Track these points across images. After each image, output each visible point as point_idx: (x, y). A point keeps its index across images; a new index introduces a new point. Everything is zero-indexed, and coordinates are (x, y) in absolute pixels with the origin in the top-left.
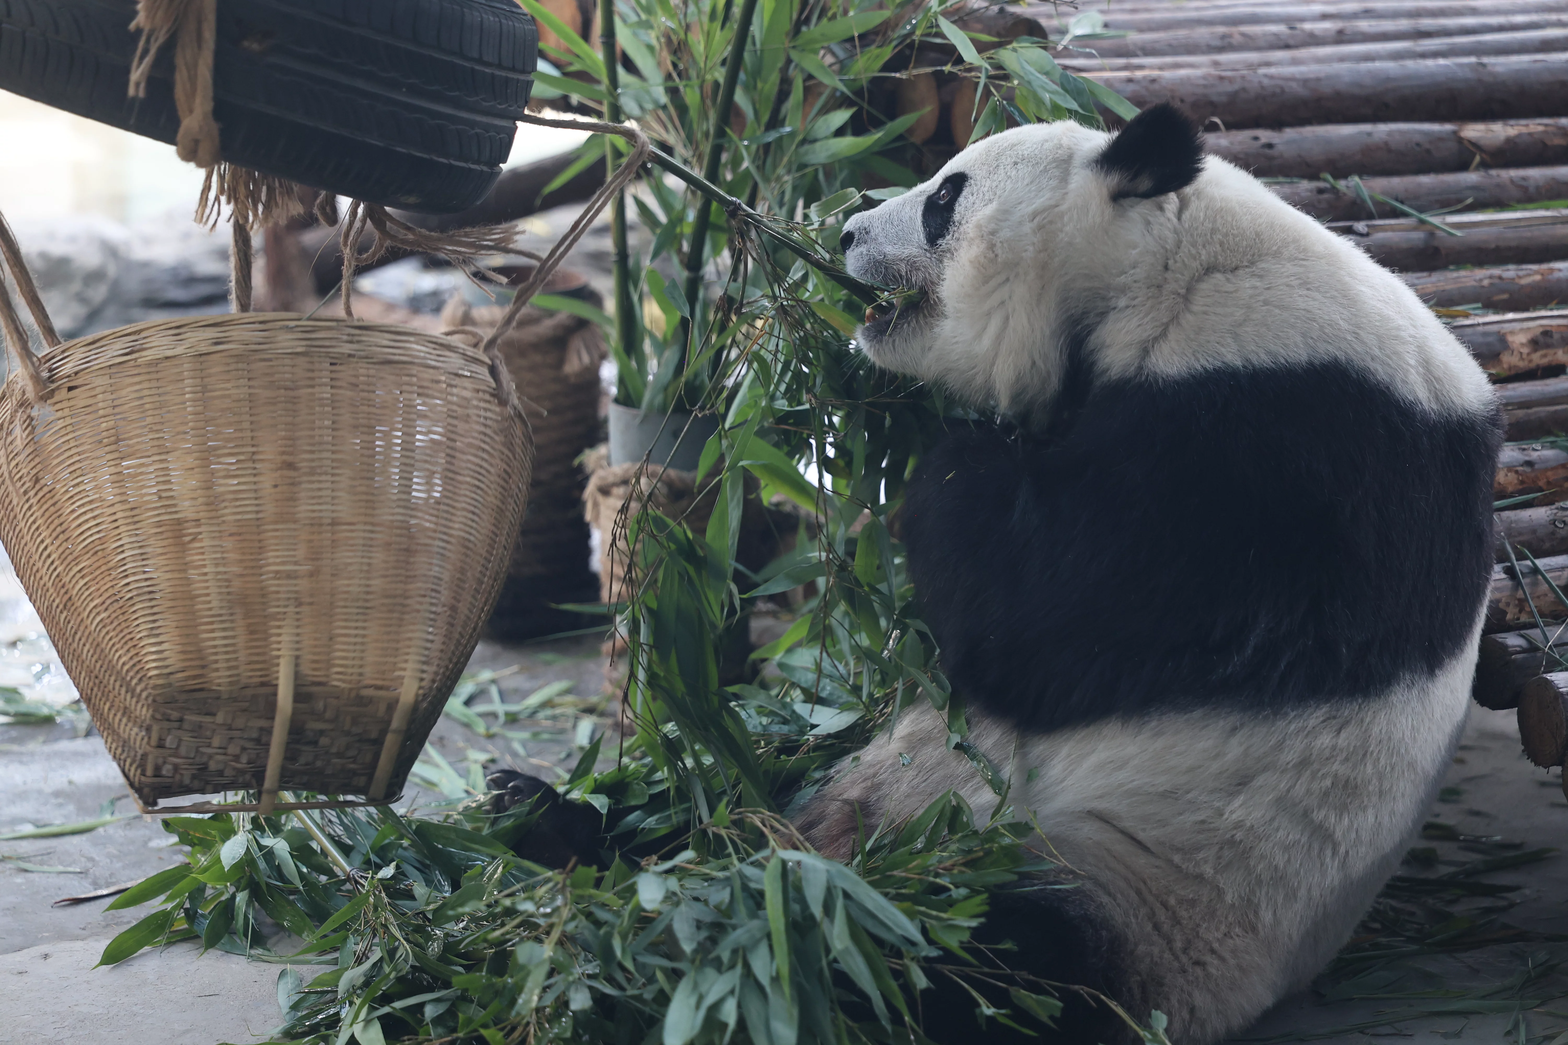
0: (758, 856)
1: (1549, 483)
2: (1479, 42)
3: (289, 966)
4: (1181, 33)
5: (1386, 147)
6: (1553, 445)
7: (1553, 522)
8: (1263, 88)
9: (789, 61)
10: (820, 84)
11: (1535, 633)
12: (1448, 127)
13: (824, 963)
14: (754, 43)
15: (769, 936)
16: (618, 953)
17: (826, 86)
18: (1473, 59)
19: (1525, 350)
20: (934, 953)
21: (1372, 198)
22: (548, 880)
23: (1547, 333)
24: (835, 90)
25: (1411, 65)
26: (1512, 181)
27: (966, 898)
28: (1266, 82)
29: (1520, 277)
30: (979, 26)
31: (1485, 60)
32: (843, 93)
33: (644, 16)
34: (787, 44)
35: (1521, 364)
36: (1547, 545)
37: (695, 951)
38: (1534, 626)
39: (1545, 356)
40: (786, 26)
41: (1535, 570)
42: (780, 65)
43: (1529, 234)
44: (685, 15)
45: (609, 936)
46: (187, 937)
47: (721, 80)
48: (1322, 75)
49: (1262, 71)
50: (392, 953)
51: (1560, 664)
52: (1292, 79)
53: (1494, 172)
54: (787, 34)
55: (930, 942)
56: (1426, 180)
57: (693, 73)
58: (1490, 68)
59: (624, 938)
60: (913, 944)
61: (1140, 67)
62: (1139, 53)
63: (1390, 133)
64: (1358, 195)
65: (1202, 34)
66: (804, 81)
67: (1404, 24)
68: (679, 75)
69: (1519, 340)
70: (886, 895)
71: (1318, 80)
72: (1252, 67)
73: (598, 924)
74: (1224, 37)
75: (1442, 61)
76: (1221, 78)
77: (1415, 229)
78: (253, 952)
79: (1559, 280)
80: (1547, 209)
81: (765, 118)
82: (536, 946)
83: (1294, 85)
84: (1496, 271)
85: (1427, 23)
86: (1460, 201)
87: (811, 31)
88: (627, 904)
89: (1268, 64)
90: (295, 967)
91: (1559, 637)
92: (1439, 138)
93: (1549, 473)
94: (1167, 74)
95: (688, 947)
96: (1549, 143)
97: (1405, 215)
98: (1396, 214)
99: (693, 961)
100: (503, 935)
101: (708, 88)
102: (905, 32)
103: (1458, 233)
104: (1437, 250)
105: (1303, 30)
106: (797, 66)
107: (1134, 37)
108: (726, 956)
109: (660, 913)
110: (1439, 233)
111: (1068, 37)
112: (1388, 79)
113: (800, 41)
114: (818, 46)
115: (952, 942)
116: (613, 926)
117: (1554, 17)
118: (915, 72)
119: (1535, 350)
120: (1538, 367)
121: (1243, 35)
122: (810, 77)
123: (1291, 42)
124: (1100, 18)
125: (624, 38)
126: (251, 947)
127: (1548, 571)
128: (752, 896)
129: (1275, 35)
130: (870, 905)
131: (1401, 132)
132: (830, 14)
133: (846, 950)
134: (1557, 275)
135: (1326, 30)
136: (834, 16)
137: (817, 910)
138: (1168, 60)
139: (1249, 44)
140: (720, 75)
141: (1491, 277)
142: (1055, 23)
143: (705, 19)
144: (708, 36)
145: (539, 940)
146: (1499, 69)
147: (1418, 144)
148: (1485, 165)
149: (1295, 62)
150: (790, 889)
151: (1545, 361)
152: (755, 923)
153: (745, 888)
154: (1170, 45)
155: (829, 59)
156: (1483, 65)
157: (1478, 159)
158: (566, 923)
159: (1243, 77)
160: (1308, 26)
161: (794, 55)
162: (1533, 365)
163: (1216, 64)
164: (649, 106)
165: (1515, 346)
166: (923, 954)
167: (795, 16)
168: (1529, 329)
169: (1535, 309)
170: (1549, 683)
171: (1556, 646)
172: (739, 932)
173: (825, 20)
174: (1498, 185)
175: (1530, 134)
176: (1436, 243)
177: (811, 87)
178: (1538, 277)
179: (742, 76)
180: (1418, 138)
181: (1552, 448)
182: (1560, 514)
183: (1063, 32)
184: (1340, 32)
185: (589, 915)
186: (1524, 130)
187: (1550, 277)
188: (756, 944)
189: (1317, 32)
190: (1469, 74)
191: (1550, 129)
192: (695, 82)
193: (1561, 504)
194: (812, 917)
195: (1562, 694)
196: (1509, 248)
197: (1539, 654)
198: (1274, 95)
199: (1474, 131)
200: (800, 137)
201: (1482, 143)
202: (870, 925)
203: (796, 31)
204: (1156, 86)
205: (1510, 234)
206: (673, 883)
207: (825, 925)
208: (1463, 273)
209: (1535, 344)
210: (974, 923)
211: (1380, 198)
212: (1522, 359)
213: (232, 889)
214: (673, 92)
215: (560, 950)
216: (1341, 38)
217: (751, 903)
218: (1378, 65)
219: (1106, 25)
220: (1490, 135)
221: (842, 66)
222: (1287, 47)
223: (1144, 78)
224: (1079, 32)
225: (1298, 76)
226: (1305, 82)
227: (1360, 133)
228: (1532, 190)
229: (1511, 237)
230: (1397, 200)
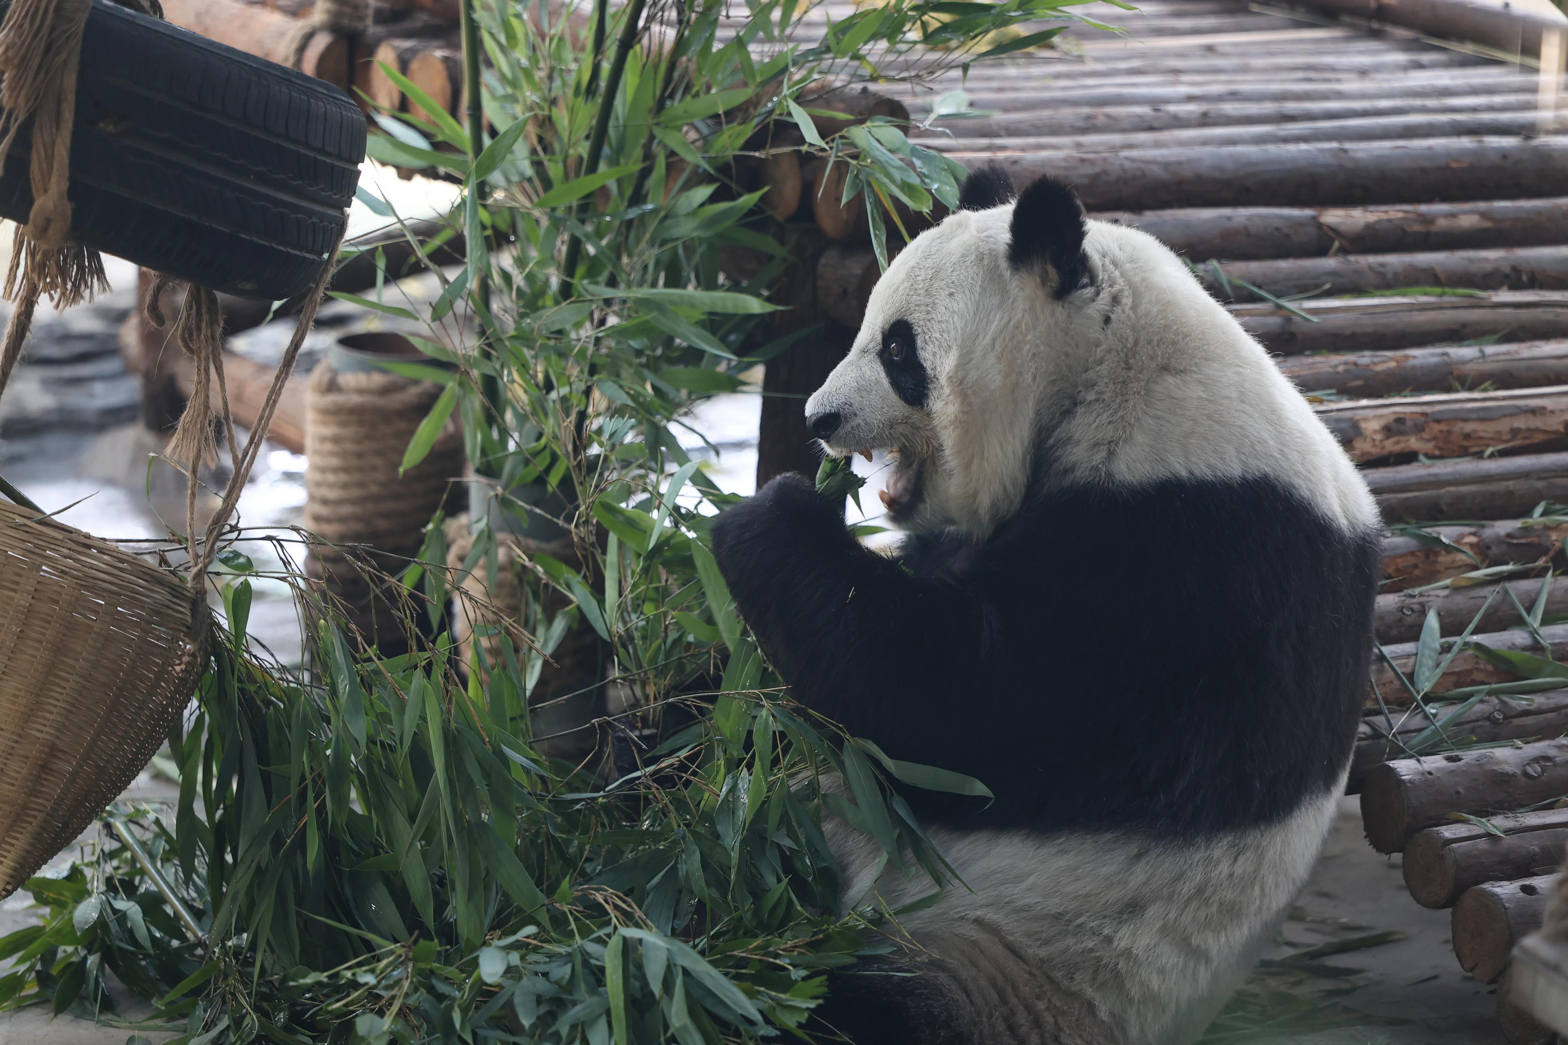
0: (601, 933)
1: (1398, 570)
2: (1342, 127)
3: (136, 1033)
4: (1045, 114)
5: (1245, 232)
6: (1403, 533)
7: (1401, 609)
8: (1124, 170)
9: (652, 138)
10: (682, 161)
11: (1379, 720)
12: (1308, 212)
13: (662, 1039)
14: (617, 119)
15: (608, 1013)
16: (458, 1025)
17: (688, 163)
18: (1334, 145)
19: (1378, 437)
20: (772, 1032)
21: (1230, 282)
22: (392, 952)
23: (1400, 420)
24: (697, 167)
25: (1273, 149)
26: (1370, 267)
27: (804, 979)
28: (1127, 165)
29: (1375, 364)
30: (841, 106)
31: (1347, 145)
32: (705, 171)
33: (509, 90)
34: (650, 121)
35: (1374, 451)
36: (1394, 632)
37: (534, 1026)
38: (1379, 712)
39: (1398, 443)
40: (650, 102)
41: (1382, 658)
42: (643, 141)
43: (1385, 321)
44: (550, 90)
45: (450, 1008)
46: (39, 1001)
47: (585, 156)
48: (1183, 158)
49: (1125, 153)
50: (238, 1022)
51: (1404, 751)
52: (1154, 162)
53: (1352, 258)
54: (650, 111)
55: (768, 1021)
56: (1285, 265)
57: (557, 146)
58: (1351, 154)
59: (464, 1011)
60: (752, 1023)
61: (1003, 148)
62: (1003, 133)
63: (1250, 218)
64: (1216, 280)
65: (1067, 114)
66: (667, 157)
67: (1268, 107)
68: (545, 150)
69: (1372, 426)
70: (726, 974)
71: (1180, 163)
72: (1114, 149)
73: (441, 997)
74: (1088, 118)
75: (1303, 146)
76: (1083, 160)
77: (1272, 314)
78: (102, 1018)
79: (1413, 367)
80: (1404, 295)
81: (629, 192)
82: (377, 1018)
83: (1155, 168)
84: (1351, 357)
85: (1291, 107)
86: (1318, 286)
87: (676, 106)
88: (469, 977)
89: (1131, 146)
90: (143, 1034)
91: (1403, 725)
92: (1298, 224)
93: (1399, 561)
94: (1029, 156)
95: (526, 1022)
96: (1408, 229)
97: (1262, 299)
98: (1253, 298)
99: (532, 1036)
100: (346, 1005)
101: (571, 163)
102: (764, 110)
103: (1315, 319)
104: (1293, 335)
105: (1167, 113)
106: (660, 142)
107: (998, 117)
108: (564, 1031)
109: (500, 986)
110: (1296, 319)
111: (933, 116)
112: (1250, 164)
113: (663, 118)
114: (680, 123)
115: (791, 1021)
116: (454, 999)
117: (1418, 102)
118: (774, 151)
119: (1388, 437)
120: (1391, 454)
121: (1108, 116)
122: (673, 154)
123: (1156, 124)
124: (966, 97)
125: (491, 111)
126: (101, 1012)
127: (1393, 658)
128: (593, 973)
129: (1140, 117)
130: (709, 984)
131: (1261, 217)
132: (694, 91)
133: (684, 1028)
134: (1412, 362)
135: (1191, 112)
136: (697, 95)
137: (656, 988)
138: (1032, 140)
139: (1113, 126)
140: (584, 149)
141: (1346, 363)
142: (920, 101)
143: (570, 92)
144: (572, 111)
145: (381, 1013)
146: (1360, 155)
147: (1277, 229)
148: (1344, 251)
149: (1158, 145)
150: (631, 967)
151: (1397, 448)
152: (595, 999)
153: (586, 963)
154: (1034, 126)
155: (693, 135)
156: (1345, 151)
157: (1336, 244)
158: (407, 995)
159: (1105, 159)
160: (1172, 108)
161: (657, 131)
162: (1385, 452)
163: (1079, 145)
164: (515, 178)
165: (1368, 432)
166: (761, 1032)
167: (658, 92)
168: (1382, 416)
169: (1389, 396)
170: (1392, 770)
171: (1400, 733)
172: (578, 1007)
173: (688, 98)
174: (1356, 271)
175: (1390, 221)
176: (1292, 329)
177: (674, 163)
178: (1393, 364)
179: (606, 150)
180: (1277, 223)
181: (1402, 535)
182: (1408, 601)
183: (927, 110)
184: (1205, 115)
185: (431, 990)
186: (1384, 216)
187: (1405, 364)
188: (594, 1020)
189: (1182, 115)
190: (1331, 160)
191: (1409, 216)
192: (559, 157)
193: (1409, 591)
194: (652, 994)
195: (1404, 781)
196: (1366, 335)
197: (1383, 741)
198: (1135, 177)
199: (1333, 217)
200: (662, 214)
201: (1342, 228)
202: (708, 1003)
203: (660, 106)
204: (1017, 168)
205: (1366, 320)
206: (515, 958)
207: (664, 1004)
208: (1318, 359)
209: (1388, 431)
210: (812, 1005)
211: (1239, 282)
212: (1375, 446)
213: (83, 953)
214: (538, 165)
215: (401, 1022)
216: (1205, 120)
217: (592, 979)
218: (1239, 149)
219: (972, 104)
220: (1349, 221)
221: (706, 141)
222: (1151, 129)
223: (1006, 159)
224: (944, 111)
225: (1160, 159)
226: (1166, 165)
227: (1220, 217)
228: (1390, 276)
229: (1367, 323)
230: (1254, 284)
